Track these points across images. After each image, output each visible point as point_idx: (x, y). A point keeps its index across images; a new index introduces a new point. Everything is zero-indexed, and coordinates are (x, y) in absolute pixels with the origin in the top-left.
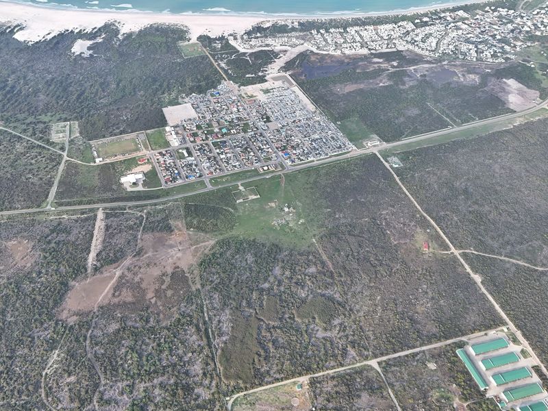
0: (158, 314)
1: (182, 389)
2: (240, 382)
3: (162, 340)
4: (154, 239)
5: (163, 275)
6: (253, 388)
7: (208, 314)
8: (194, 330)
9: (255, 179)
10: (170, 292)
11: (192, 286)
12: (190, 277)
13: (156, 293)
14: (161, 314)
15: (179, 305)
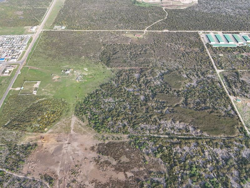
0: (150, 172)
1: (245, 164)
2: (236, 127)
3: (188, 172)
4: (35, 162)
5: (97, 161)
6: (240, 121)
7: (162, 134)
8: (178, 147)
9: (15, 79)
10: (124, 159)
11: (122, 140)
12: (110, 141)
13: (121, 171)
14: (151, 170)
15: (144, 153)
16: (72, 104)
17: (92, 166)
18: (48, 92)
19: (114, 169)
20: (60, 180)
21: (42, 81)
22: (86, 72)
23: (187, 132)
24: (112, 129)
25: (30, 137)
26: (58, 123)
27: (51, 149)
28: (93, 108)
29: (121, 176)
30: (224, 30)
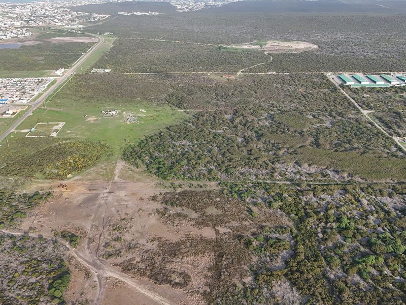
3: (334, 225)
7: (279, 180)
8: (311, 195)
9: (22, 121)
10: (212, 211)
11: (208, 189)
12: (186, 189)
13: (207, 225)
14: (264, 224)
15: (248, 203)
16: (118, 148)
17: (153, 220)
18: (77, 135)
19: (194, 223)
20: (90, 239)
21: (67, 122)
22: (144, 113)
23: (325, 176)
24: (189, 175)
25: (41, 185)
26: (92, 169)
27: (77, 199)
28: (154, 152)
29: (208, 233)
30: (364, 71)
